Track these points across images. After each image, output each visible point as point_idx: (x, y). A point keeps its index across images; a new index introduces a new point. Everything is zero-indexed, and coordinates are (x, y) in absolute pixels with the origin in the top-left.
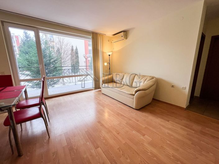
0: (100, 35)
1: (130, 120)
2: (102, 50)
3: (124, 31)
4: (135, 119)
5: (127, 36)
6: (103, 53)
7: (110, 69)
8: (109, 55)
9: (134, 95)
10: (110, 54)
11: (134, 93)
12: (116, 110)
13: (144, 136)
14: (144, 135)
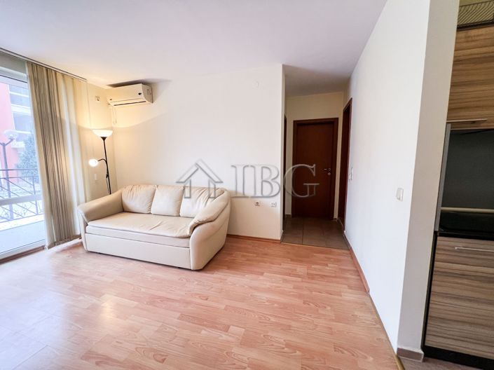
0: (63, 75)
1: (188, 303)
2: (74, 121)
3: (144, 83)
4: (201, 297)
5: (152, 94)
6: (80, 129)
7: (108, 176)
8: (104, 139)
9: (189, 237)
10: (107, 134)
11: (188, 233)
12: (143, 290)
13: (227, 331)
14: (226, 329)
